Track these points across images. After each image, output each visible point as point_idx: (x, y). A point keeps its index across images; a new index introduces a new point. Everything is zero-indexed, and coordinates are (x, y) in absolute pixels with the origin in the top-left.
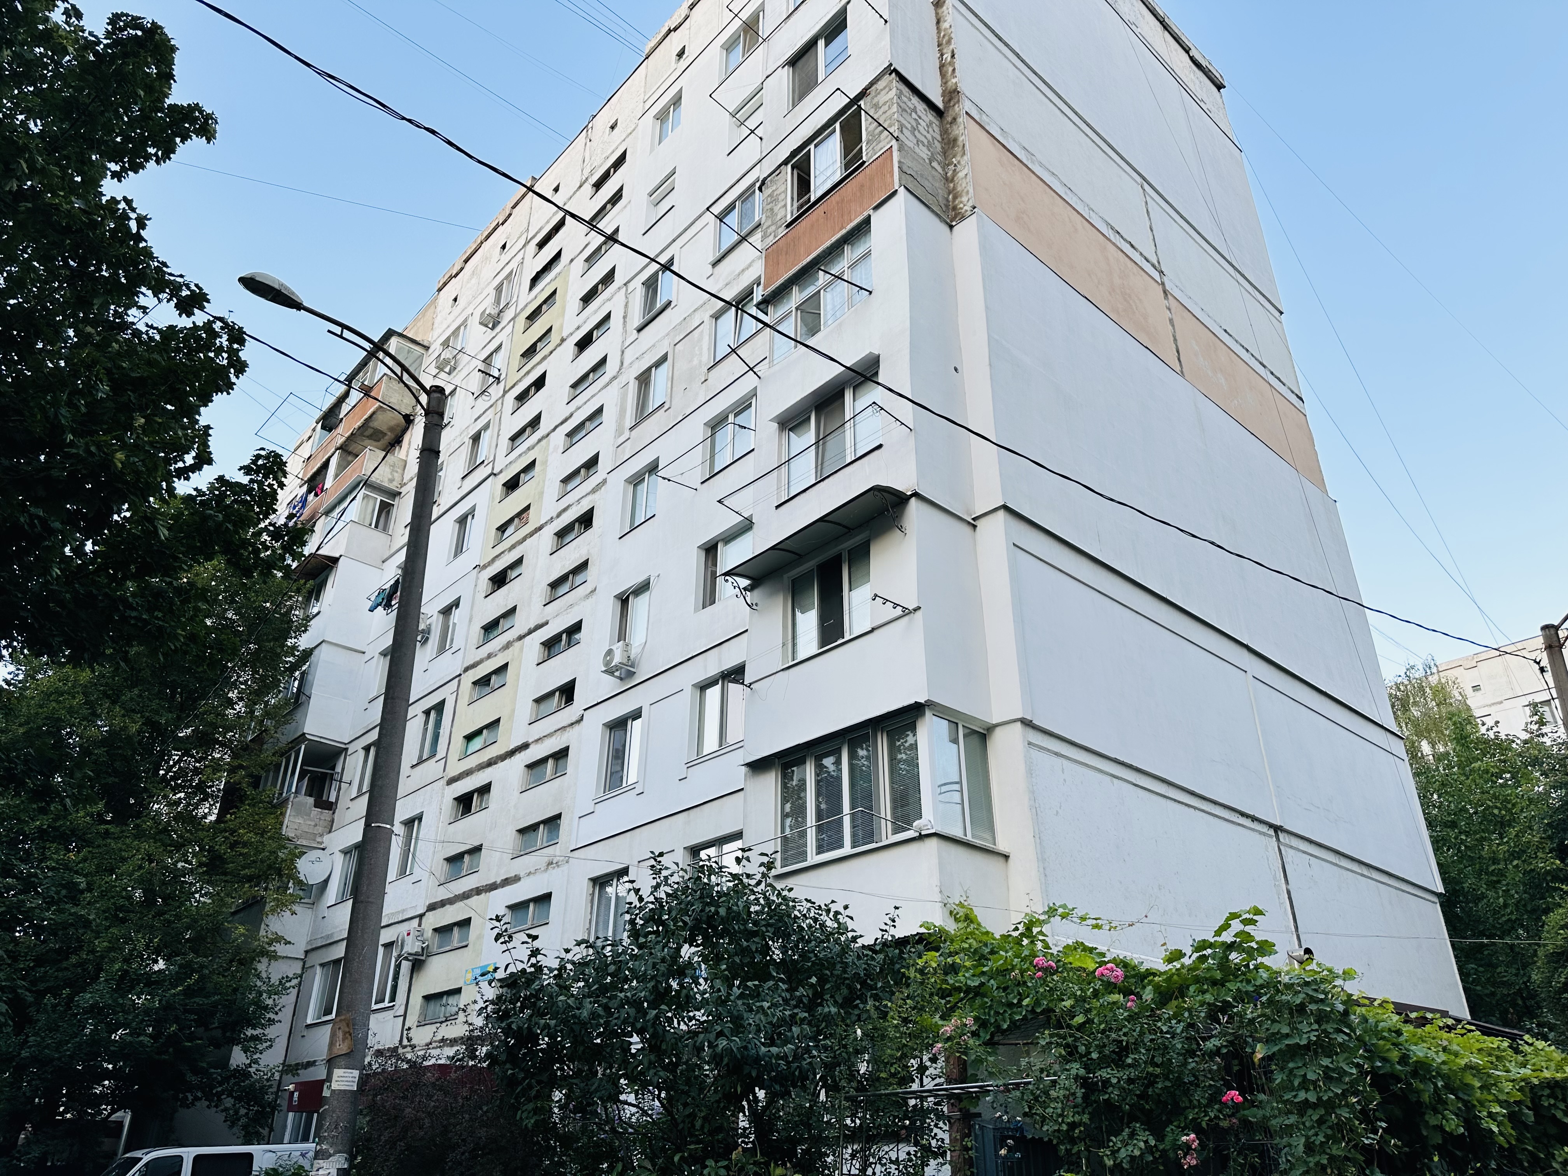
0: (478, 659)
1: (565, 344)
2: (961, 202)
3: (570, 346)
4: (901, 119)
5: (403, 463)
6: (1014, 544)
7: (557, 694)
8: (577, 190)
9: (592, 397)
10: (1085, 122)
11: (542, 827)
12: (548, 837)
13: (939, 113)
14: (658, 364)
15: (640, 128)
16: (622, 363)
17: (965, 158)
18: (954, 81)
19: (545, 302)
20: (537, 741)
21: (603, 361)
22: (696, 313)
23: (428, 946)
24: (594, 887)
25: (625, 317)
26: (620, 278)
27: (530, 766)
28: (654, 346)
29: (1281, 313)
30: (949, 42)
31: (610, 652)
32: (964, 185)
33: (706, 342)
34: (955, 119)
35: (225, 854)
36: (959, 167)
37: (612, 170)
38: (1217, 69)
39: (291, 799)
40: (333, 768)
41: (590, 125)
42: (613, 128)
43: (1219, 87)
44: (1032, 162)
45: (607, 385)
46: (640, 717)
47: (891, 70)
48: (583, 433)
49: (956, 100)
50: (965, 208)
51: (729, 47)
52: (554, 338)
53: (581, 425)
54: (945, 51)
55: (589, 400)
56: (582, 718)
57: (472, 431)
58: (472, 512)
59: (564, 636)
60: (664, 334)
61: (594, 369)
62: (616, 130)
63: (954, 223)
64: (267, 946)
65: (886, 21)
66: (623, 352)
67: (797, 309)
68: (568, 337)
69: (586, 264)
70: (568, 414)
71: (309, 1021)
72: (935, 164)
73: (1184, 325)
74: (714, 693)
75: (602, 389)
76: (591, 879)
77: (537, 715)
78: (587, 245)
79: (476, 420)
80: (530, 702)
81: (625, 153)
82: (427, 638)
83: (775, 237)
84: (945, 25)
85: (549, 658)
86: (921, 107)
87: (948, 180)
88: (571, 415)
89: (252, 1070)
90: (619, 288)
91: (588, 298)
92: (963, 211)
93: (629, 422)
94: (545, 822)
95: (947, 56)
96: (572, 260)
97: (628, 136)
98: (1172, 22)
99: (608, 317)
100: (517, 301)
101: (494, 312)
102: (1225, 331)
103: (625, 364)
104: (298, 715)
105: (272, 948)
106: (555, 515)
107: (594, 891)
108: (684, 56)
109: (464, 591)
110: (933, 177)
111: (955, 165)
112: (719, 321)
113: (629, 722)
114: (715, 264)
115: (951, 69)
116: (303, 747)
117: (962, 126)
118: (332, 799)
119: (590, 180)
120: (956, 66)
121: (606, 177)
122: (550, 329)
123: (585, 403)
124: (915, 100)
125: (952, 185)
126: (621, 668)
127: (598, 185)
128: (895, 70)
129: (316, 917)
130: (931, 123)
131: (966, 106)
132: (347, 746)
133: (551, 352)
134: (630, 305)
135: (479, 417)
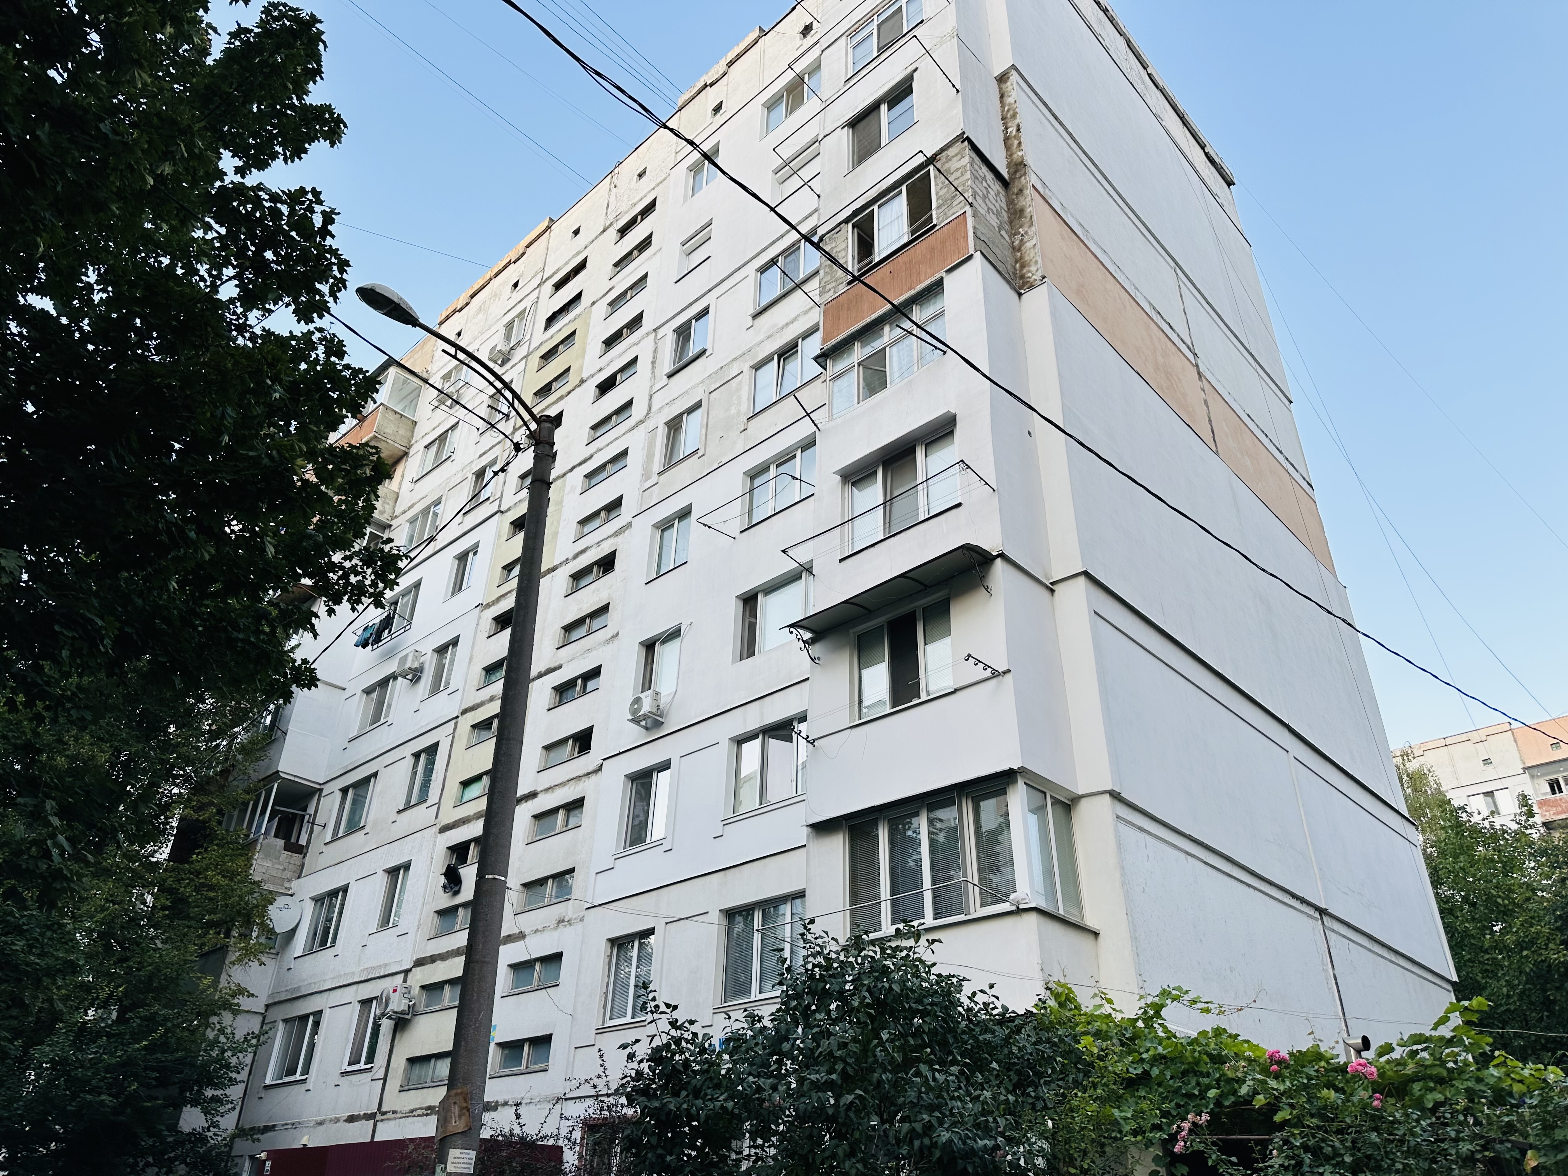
0: (478, 701)
1: (584, 385)
2: (1029, 272)
3: (590, 388)
4: (974, 186)
5: (395, 496)
6: (1095, 612)
7: (571, 741)
8: (600, 234)
9: (616, 439)
10: (1127, 204)
11: (550, 881)
12: (556, 892)
13: (1005, 184)
14: (690, 411)
15: (671, 178)
16: (650, 408)
17: (1033, 228)
18: (1020, 154)
19: (562, 342)
20: (547, 790)
21: (629, 404)
22: (734, 363)
23: (414, 1004)
24: (612, 948)
25: (653, 363)
26: (648, 323)
27: (537, 817)
28: (686, 392)
29: (1291, 402)
30: (1014, 116)
31: (638, 700)
32: (1032, 255)
33: (745, 392)
34: (1021, 191)
35: (189, 896)
36: (1026, 238)
37: (639, 217)
38: (1229, 167)
39: (260, 841)
40: (305, 809)
41: (616, 171)
42: (640, 176)
43: (1230, 183)
44: (1087, 238)
45: (633, 428)
46: (669, 768)
47: (963, 138)
48: (604, 475)
49: (1022, 172)
50: (1034, 277)
51: (771, 106)
52: (573, 378)
53: (603, 467)
54: (1009, 125)
55: (611, 442)
56: (600, 768)
57: (477, 467)
58: (474, 549)
59: (579, 682)
60: (697, 381)
61: (618, 412)
62: (644, 179)
63: (1022, 291)
64: (230, 998)
65: (958, 91)
66: (651, 397)
67: (859, 364)
68: (588, 378)
69: (610, 308)
70: (587, 455)
71: (268, 1082)
72: (1003, 233)
73: (1216, 406)
74: (752, 749)
75: (627, 432)
76: (610, 940)
77: (546, 763)
78: (610, 289)
79: (481, 456)
80: (539, 749)
81: (654, 201)
82: (420, 677)
83: (835, 293)
84: (1009, 100)
85: (561, 703)
86: (990, 176)
87: (1016, 249)
88: (591, 456)
89: (209, 1134)
90: (648, 334)
91: (610, 342)
92: (1031, 280)
93: (657, 466)
94: (554, 877)
95: (1012, 130)
96: (593, 303)
97: (658, 185)
98: (1191, 118)
99: (634, 361)
100: (530, 339)
101: (505, 349)
102: (1248, 415)
103: (653, 410)
104: (272, 752)
105: (236, 1001)
106: (571, 556)
107: (611, 953)
108: (721, 112)
109: (465, 630)
110: (1003, 245)
111: (1022, 235)
112: (758, 372)
113: (655, 775)
114: (755, 316)
115: (1016, 142)
116: (276, 785)
117: (1030, 198)
118: (303, 841)
119: (615, 225)
120: (1022, 140)
121: (632, 223)
122: (569, 369)
123: (608, 445)
124: (984, 169)
125: (1019, 254)
126: (649, 717)
127: (623, 231)
128: (968, 139)
129: (280, 968)
130: (999, 193)
131: (1033, 179)
132: (322, 787)
133: (569, 393)
134: (659, 351)
135: (484, 453)
